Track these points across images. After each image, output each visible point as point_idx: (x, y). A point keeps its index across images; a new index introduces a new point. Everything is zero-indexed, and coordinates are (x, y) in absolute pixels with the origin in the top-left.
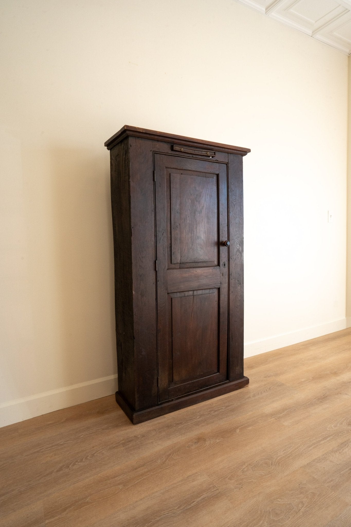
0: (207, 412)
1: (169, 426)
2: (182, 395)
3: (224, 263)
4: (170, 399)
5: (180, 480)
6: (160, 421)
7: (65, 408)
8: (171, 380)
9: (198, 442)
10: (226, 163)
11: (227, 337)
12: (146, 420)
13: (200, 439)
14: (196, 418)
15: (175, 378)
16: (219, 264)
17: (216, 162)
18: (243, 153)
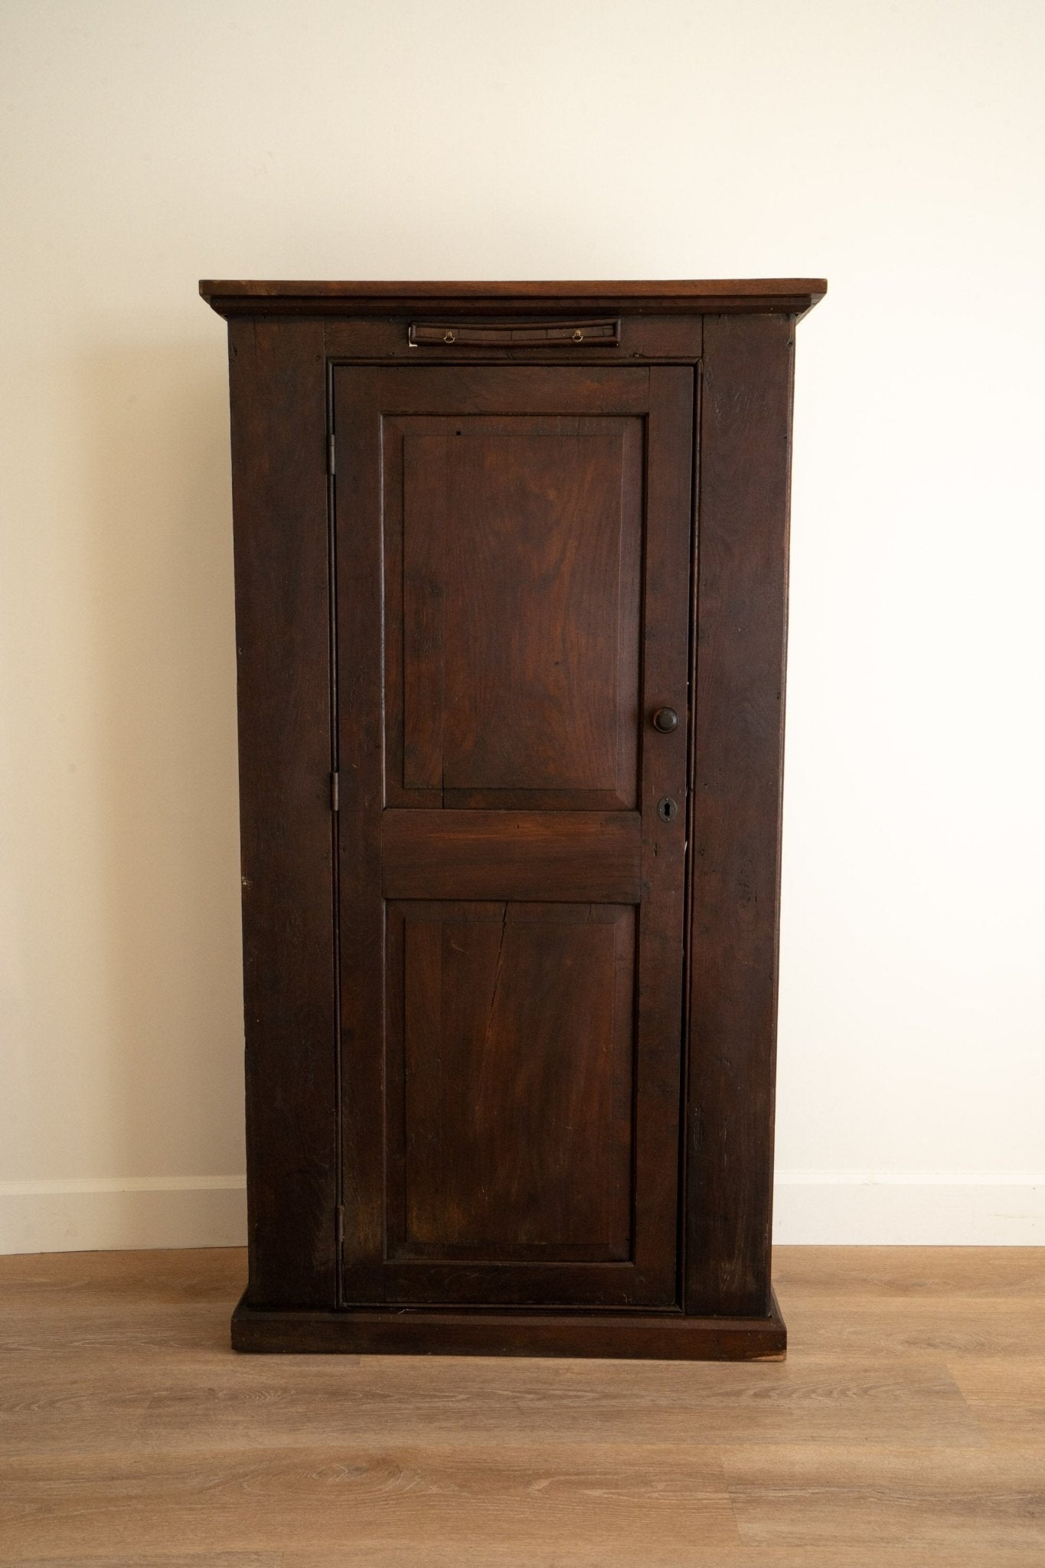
0: (512, 1392)
1: (336, 1393)
2: (445, 1303)
3: (663, 803)
4: (391, 1305)
5: (192, 1552)
6: (329, 1369)
7: (114, 1249)
8: (398, 1235)
9: (367, 1470)
10: (695, 361)
11: (676, 1121)
12: (279, 1350)
13: (386, 1465)
14: (453, 1397)
15: (415, 1229)
16: (638, 807)
17: (638, 361)
18: (793, 302)
